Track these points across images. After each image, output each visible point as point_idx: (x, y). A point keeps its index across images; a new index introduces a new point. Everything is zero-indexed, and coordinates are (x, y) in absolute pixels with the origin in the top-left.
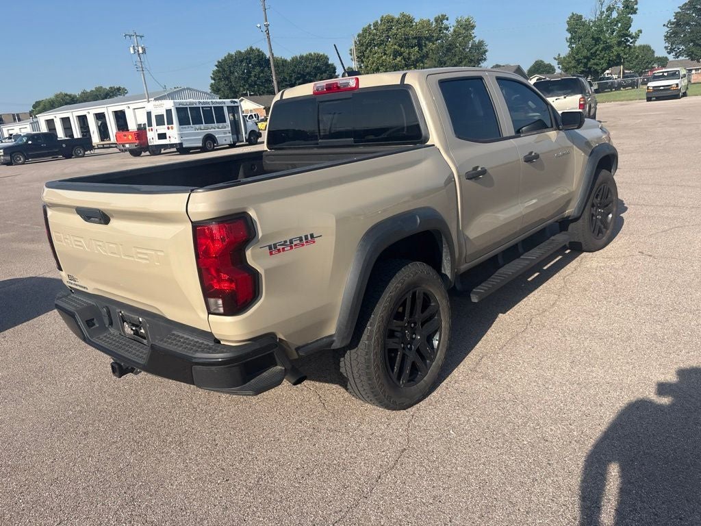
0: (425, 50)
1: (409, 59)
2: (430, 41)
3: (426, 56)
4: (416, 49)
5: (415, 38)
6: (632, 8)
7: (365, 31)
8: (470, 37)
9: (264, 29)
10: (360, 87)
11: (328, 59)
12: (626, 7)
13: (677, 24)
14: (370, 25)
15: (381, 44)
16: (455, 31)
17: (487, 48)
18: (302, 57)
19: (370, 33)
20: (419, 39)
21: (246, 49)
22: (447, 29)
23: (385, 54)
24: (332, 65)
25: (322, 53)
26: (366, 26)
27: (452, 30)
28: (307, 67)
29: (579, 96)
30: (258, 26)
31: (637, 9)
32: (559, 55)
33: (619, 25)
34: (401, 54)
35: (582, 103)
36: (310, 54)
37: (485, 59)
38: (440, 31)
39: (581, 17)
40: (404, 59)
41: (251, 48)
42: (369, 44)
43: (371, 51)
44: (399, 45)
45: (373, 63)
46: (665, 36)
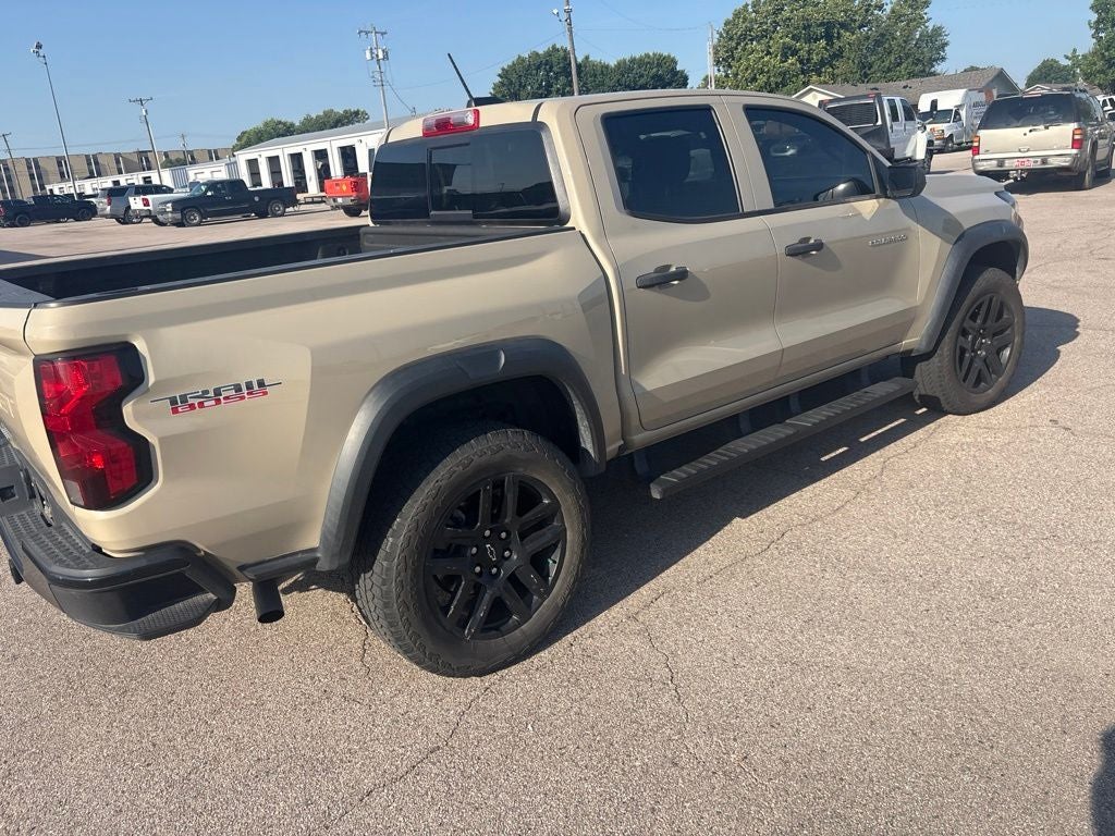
0: (837, 44)
1: (809, 60)
2: (847, 30)
3: (838, 55)
4: (823, 42)
5: (822, 24)
7: (737, 15)
8: (921, 20)
9: (564, 16)
10: (481, 125)
11: (676, 63)
14: (747, 5)
15: (763, 36)
16: (893, 11)
17: (948, 39)
18: (633, 60)
19: (745, 19)
20: (829, 26)
21: (546, 49)
22: (880, 7)
23: (768, 53)
24: (683, 72)
25: (666, 54)
26: (740, 6)
27: (888, 8)
28: (642, 76)
29: (1074, 126)
30: (555, 11)
32: (1075, 51)
34: (795, 52)
35: (1077, 137)
36: (647, 56)
37: (943, 59)
38: (867, 11)
40: (801, 62)
41: (554, 47)
42: (743, 37)
43: (744, 49)
44: (793, 38)
45: (747, 69)
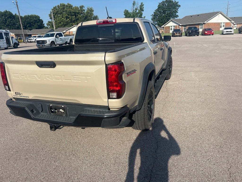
0: (77, 17)
1: (72, 20)
2: (79, 14)
3: (78, 19)
4: (74, 16)
5: (74, 12)
6: (142, 10)
7: (54, 8)
8: (92, 14)
10: (117, 22)
11: (40, 17)
12: (141, 9)
13: (155, 15)
14: (56, 6)
15: (61, 14)
16: (87, 11)
17: (99, 18)
18: (29, 16)
19: (56, 9)
20: (75, 13)
22: (84, 10)
23: (63, 17)
24: (42, 20)
25: (37, 15)
26: (55, 6)
27: (86, 11)
28: (31, 20)
30: (13, 2)
31: (144, 10)
33: (139, 14)
34: (69, 18)
36: (32, 15)
38: (82, 11)
39: (128, 11)
40: (70, 20)
41: (6, 11)
42: (56, 13)
43: (57, 16)
44: (68, 15)
45: (58, 20)
46: (152, 19)
